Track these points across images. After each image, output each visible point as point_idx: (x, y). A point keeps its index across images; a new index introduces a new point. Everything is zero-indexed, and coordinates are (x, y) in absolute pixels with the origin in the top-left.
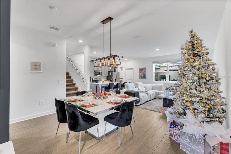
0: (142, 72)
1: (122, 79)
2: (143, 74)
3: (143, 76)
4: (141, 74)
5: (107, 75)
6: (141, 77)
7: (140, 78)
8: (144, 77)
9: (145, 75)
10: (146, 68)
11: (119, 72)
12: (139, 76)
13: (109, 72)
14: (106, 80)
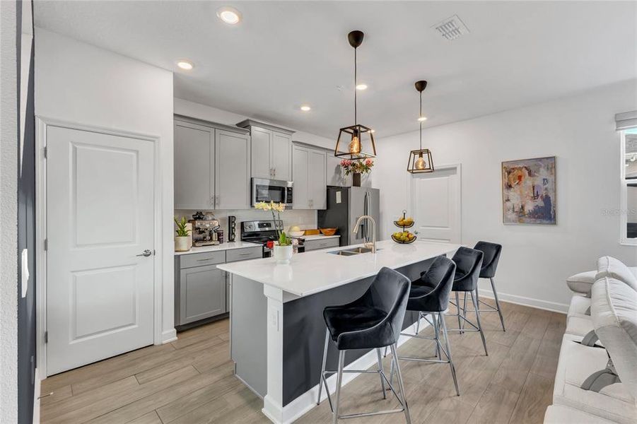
0: (528, 181)
1: (411, 224)
2: (535, 197)
3: (529, 207)
4: (514, 195)
5: (322, 206)
6: (512, 216)
7: (506, 220)
8: (545, 213)
9: (547, 200)
10: (554, 158)
11: (378, 191)
12: (505, 210)
13: (330, 190)
14: (315, 227)
